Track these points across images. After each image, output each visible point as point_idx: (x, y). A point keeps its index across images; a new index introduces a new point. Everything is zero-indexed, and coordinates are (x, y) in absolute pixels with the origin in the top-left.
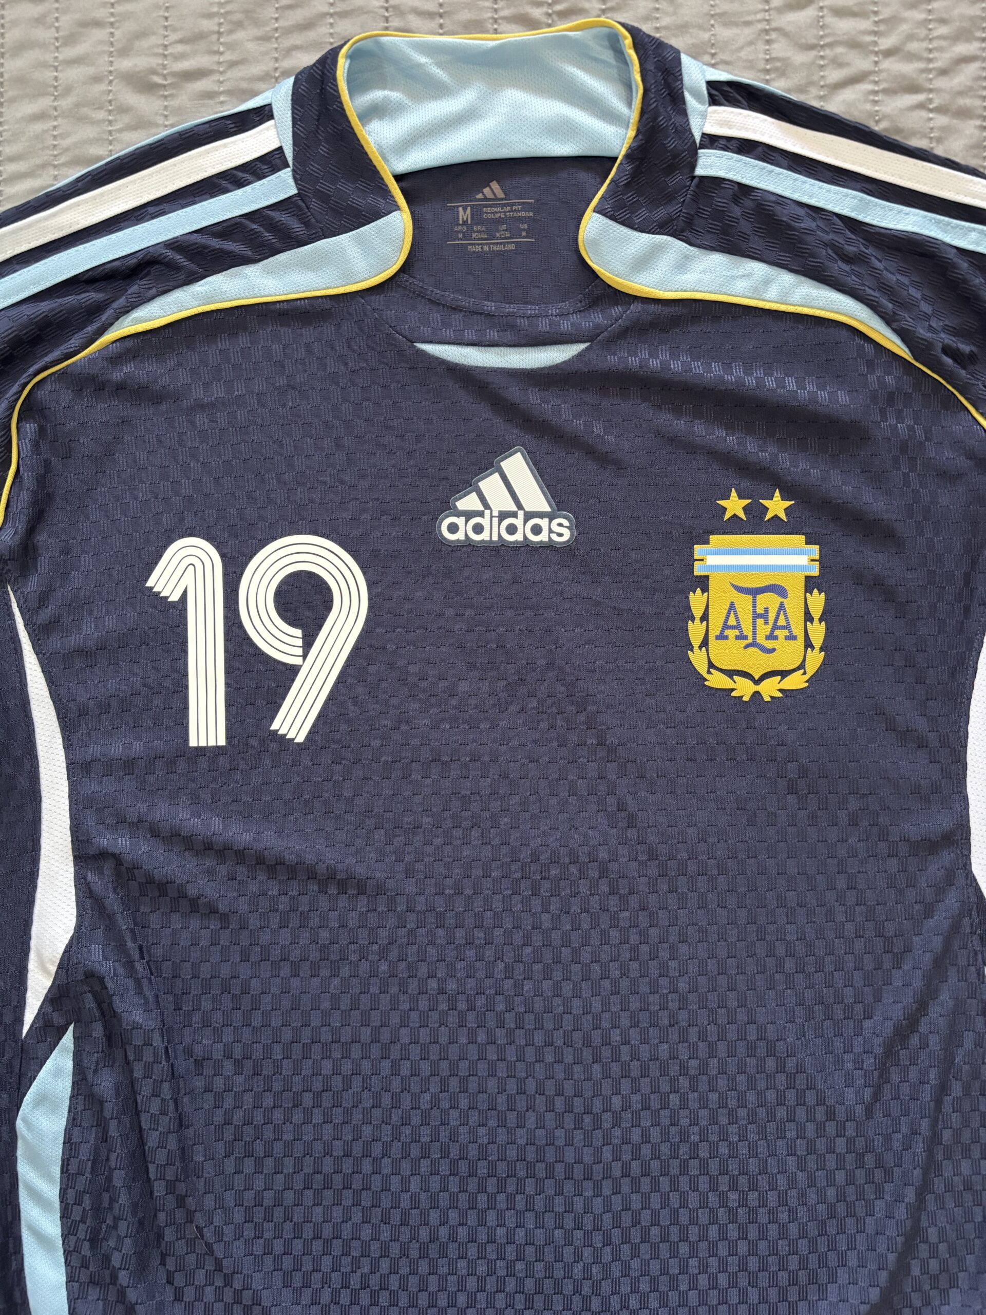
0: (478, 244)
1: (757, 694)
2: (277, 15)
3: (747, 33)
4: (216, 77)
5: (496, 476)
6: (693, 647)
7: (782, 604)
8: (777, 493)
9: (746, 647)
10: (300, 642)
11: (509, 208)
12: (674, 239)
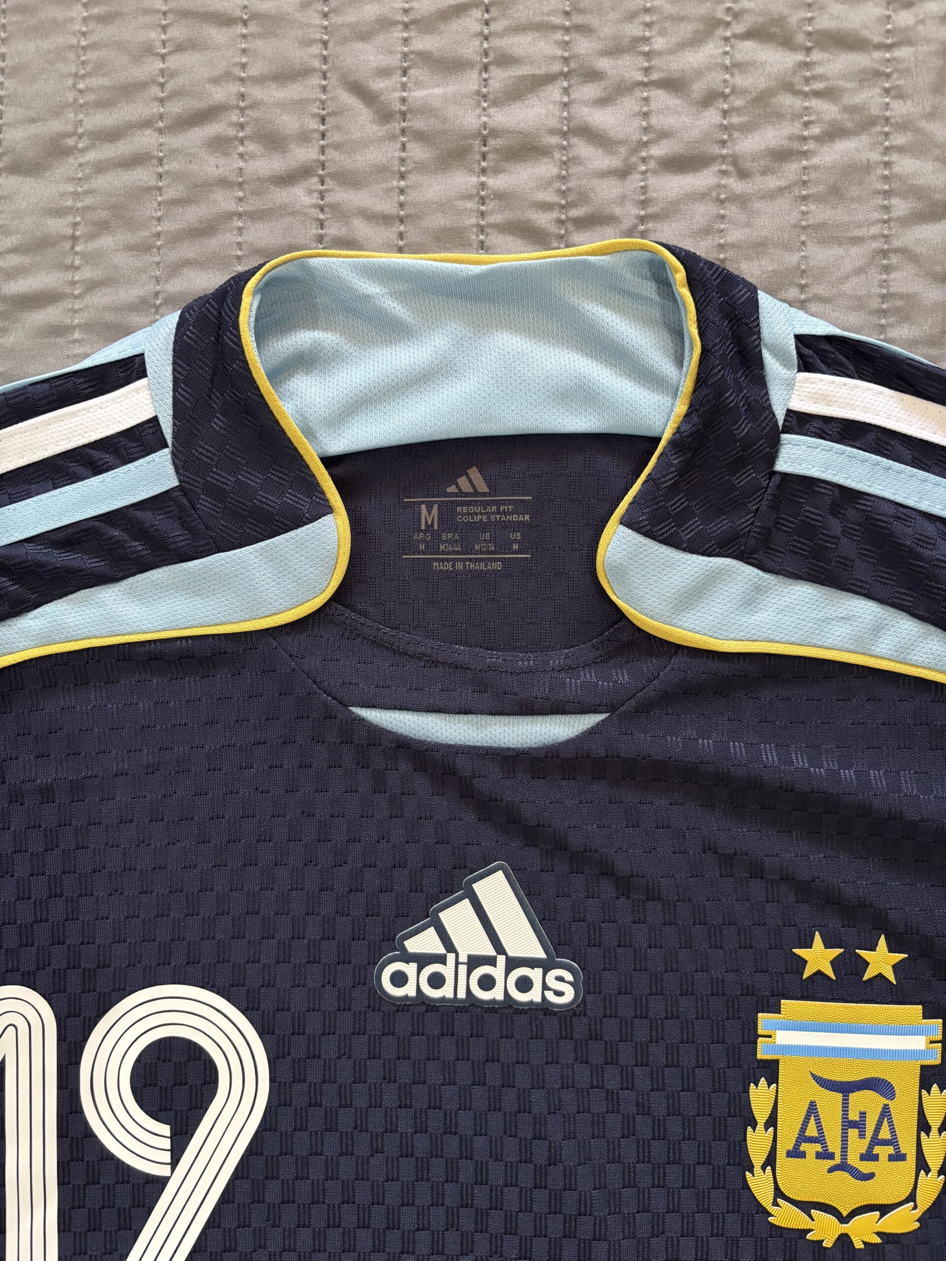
0: (447, 560)
1: (844, 1240)
2: (159, 214)
3: (856, 255)
4: (67, 304)
5: (466, 904)
6: (753, 1166)
7: (886, 1108)
8: (882, 941)
9: (831, 1170)
10: (167, 1144)
11: (494, 508)
12: (741, 563)
